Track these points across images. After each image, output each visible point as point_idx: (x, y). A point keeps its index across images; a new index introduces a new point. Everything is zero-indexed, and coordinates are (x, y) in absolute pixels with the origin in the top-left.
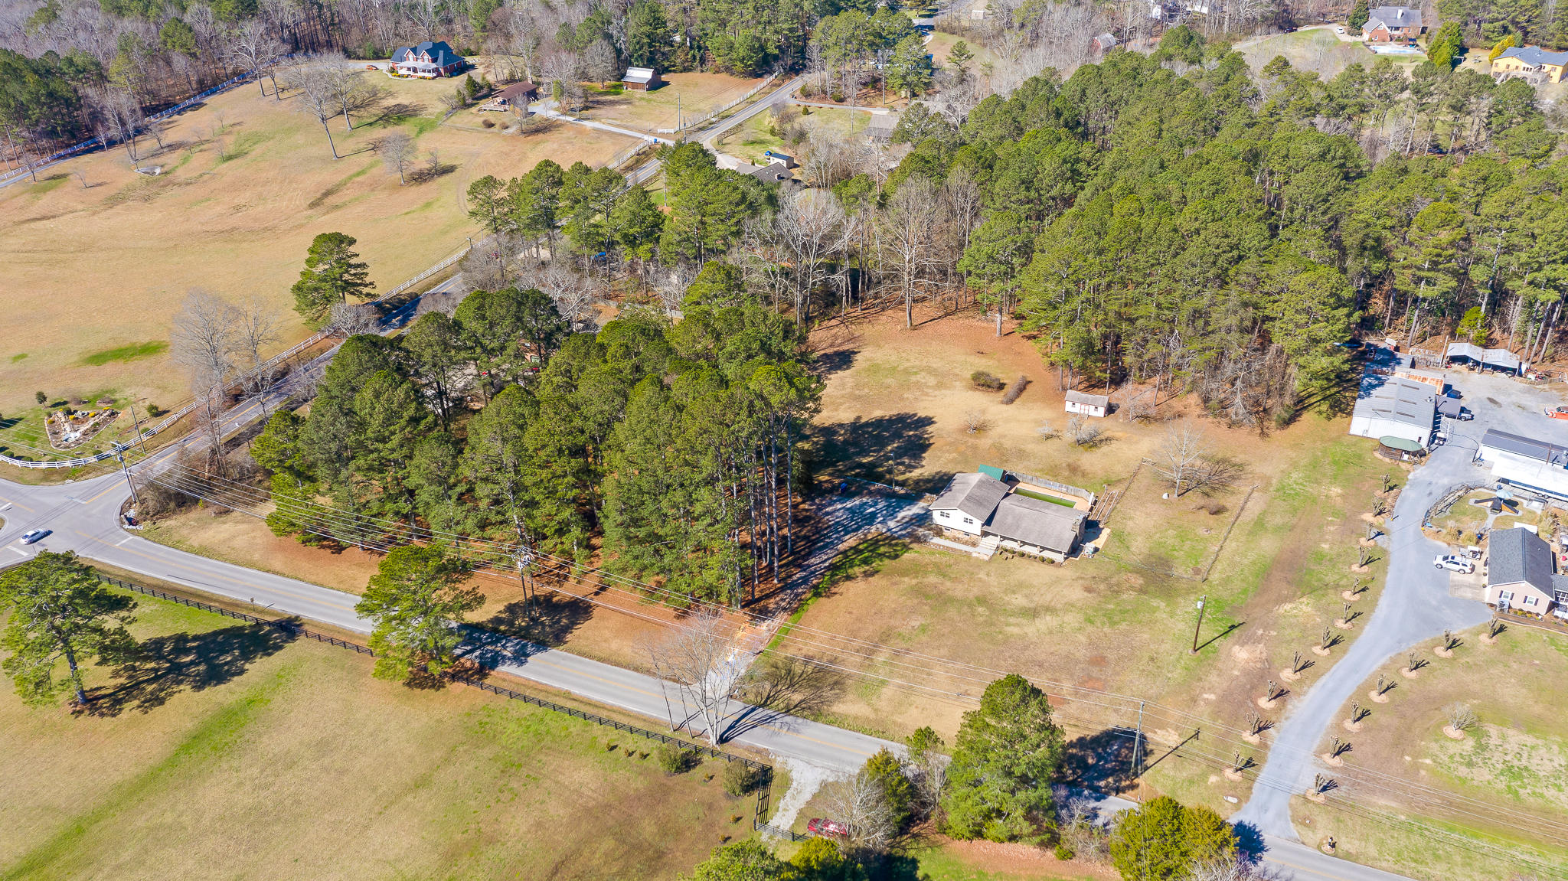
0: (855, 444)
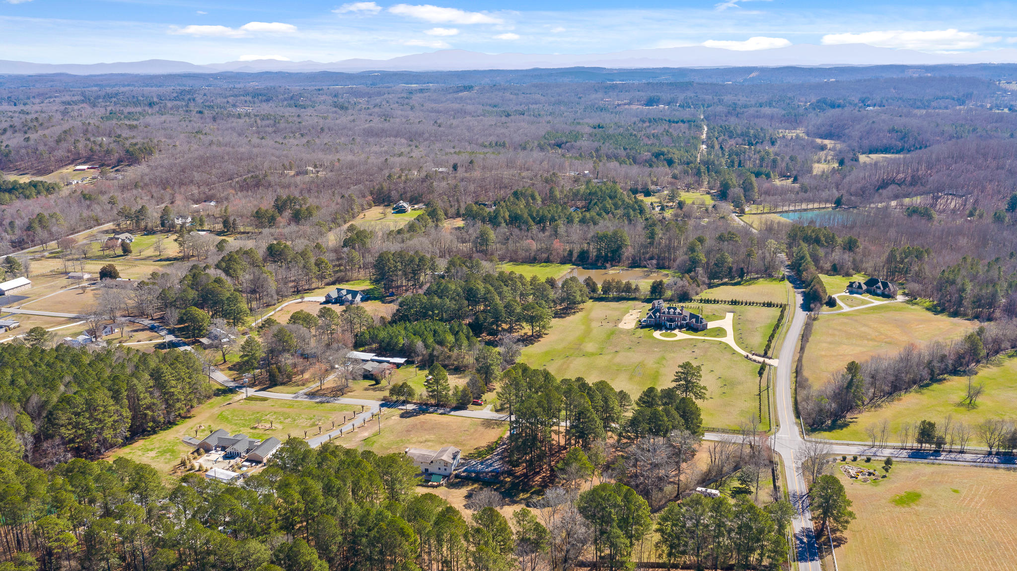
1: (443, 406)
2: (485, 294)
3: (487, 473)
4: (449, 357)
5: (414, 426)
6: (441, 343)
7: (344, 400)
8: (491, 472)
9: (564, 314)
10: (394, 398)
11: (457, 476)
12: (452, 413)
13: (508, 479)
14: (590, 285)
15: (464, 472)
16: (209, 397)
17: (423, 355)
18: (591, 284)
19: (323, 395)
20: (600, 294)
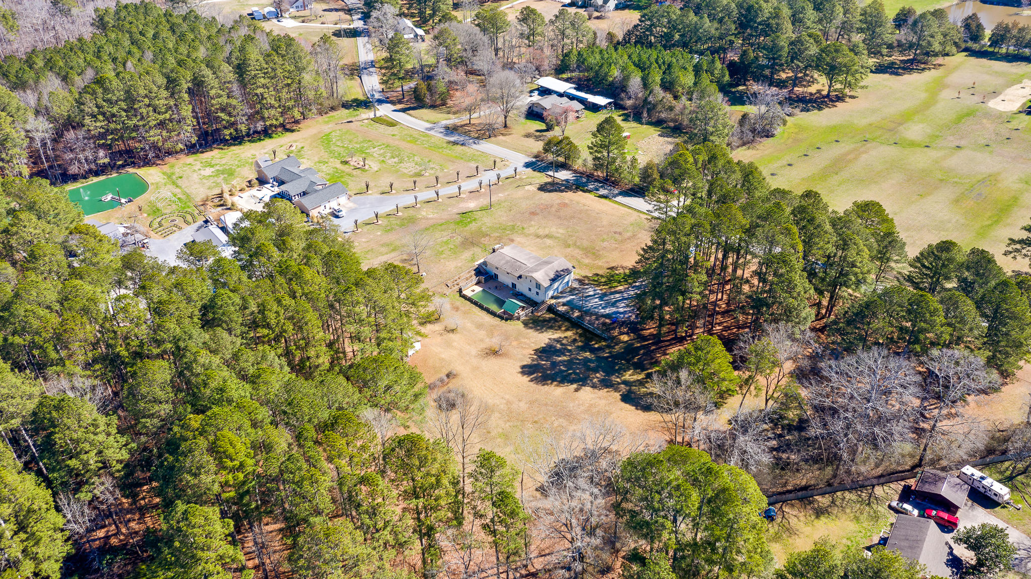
0: (589, 369)
1: (615, 184)
2: (768, 18)
3: (599, 316)
4: (671, 109)
5: (547, 208)
6: (668, 86)
7: (487, 147)
8: (607, 316)
9: (904, 69)
10: (550, 157)
11: (551, 309)
12: (620, 199)
13: (625, 338)
14: (972, 29)
15: (564, 305)
16: (333, 109)
17: (636, 98)
18: (973, 26)
19: (467, 133)
20: (984, 46)
